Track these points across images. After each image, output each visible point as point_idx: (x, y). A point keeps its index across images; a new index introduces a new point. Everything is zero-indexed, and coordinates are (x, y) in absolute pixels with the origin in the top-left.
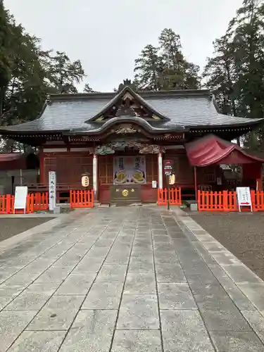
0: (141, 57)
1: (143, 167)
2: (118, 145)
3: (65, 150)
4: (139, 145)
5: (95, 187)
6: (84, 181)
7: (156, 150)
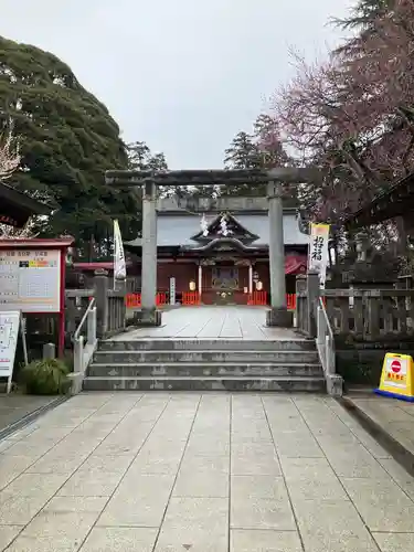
0: (233, 147)
1: (236, 276)
2: (219, 258)
3: (171, 261)
4: (234, 259)
5: (200, 290)
6: (192, 286)
7: (247, 263)
